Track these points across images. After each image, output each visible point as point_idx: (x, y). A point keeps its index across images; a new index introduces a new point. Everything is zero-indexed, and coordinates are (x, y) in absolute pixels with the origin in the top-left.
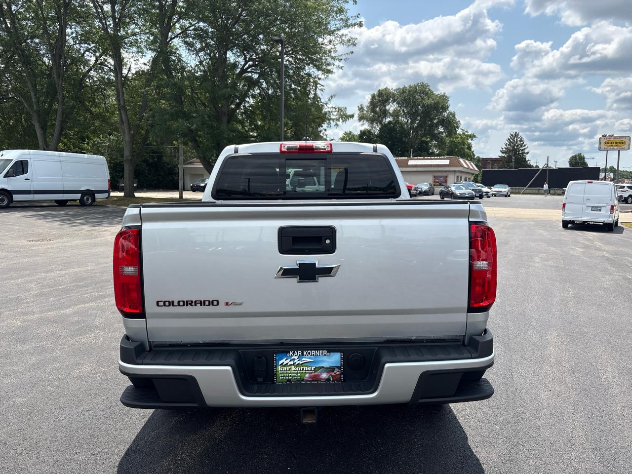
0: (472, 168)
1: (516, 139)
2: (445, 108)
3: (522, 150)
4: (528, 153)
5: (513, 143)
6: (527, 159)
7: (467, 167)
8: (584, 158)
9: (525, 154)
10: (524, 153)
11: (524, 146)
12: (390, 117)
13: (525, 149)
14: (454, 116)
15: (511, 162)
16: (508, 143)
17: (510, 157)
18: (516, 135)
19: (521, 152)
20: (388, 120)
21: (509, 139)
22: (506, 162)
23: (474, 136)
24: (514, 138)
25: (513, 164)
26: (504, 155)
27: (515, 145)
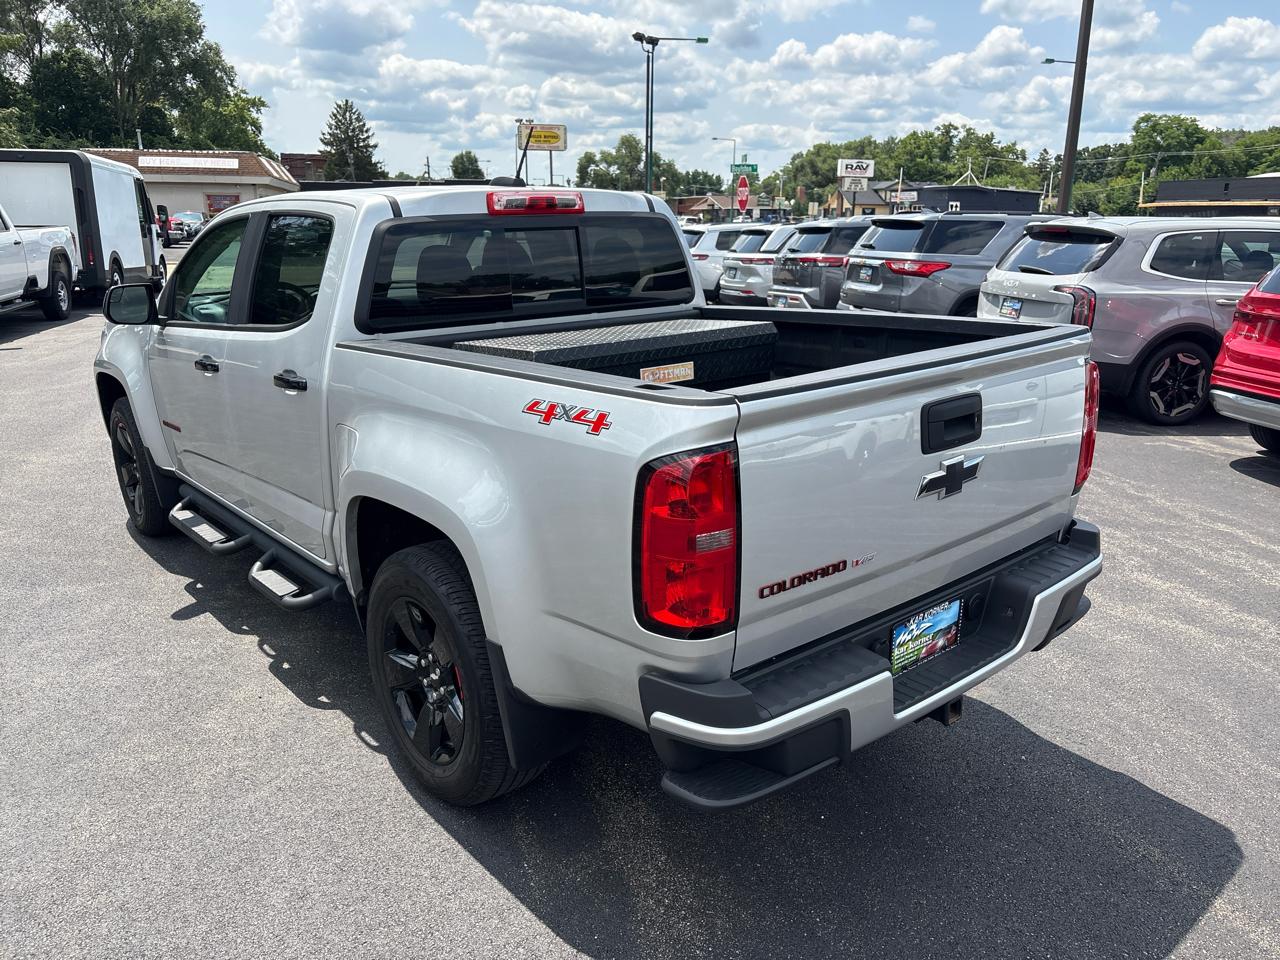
0: (286, 178)
1: (348, 114)
2: (195, 33)
3: (364, 140)
4: (375, 146)
5: (343, 124)
6: (374, 160)
7: (278, 176)
8: (476, 161)
9: (371, 149)
10: (369, 146)
11: (367, 131)
12: (49, 43)
13: (368, 137)
14: (217, 53)
15: (348, 165)
16: (333, 122)
17: (341, 154)
18: (347, 108)
19: (361, 144)
20: (49, 49)
21: (335, 115)
22: (336, 165)
23: (263, 104)
24: (345, 114)
25: (351, 169)
26: (328, 149)
27: (348, 128)
